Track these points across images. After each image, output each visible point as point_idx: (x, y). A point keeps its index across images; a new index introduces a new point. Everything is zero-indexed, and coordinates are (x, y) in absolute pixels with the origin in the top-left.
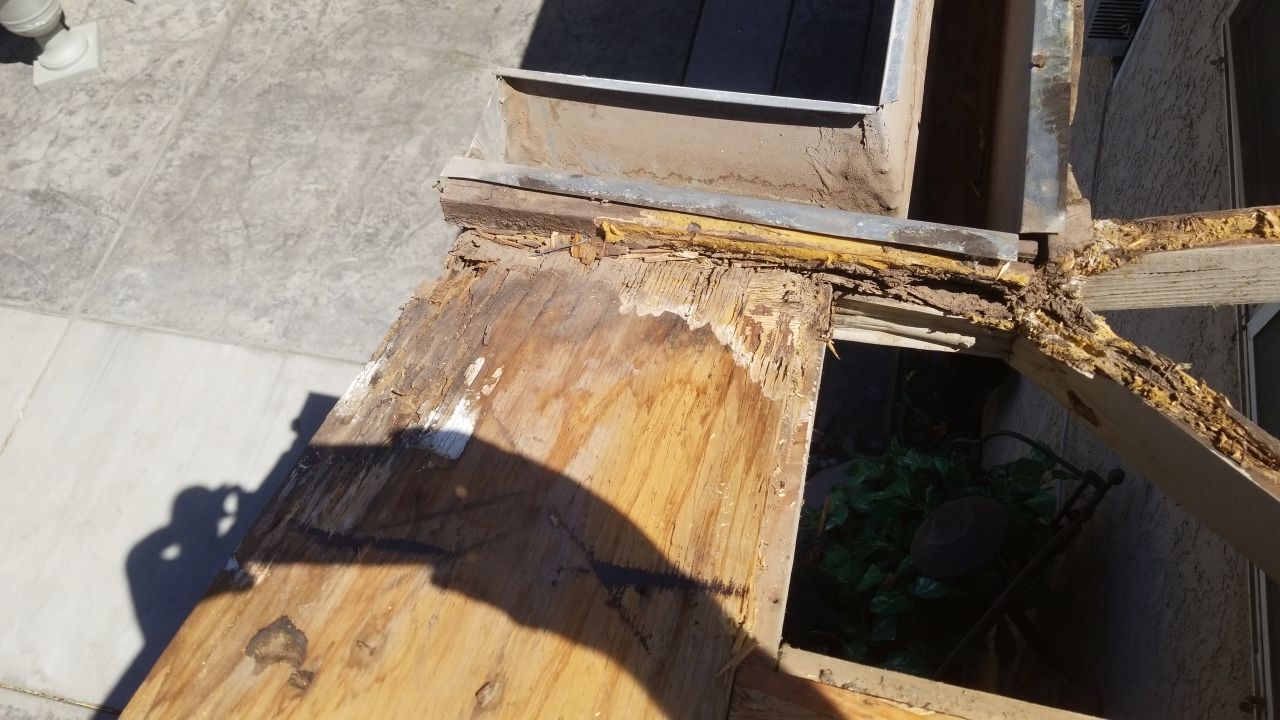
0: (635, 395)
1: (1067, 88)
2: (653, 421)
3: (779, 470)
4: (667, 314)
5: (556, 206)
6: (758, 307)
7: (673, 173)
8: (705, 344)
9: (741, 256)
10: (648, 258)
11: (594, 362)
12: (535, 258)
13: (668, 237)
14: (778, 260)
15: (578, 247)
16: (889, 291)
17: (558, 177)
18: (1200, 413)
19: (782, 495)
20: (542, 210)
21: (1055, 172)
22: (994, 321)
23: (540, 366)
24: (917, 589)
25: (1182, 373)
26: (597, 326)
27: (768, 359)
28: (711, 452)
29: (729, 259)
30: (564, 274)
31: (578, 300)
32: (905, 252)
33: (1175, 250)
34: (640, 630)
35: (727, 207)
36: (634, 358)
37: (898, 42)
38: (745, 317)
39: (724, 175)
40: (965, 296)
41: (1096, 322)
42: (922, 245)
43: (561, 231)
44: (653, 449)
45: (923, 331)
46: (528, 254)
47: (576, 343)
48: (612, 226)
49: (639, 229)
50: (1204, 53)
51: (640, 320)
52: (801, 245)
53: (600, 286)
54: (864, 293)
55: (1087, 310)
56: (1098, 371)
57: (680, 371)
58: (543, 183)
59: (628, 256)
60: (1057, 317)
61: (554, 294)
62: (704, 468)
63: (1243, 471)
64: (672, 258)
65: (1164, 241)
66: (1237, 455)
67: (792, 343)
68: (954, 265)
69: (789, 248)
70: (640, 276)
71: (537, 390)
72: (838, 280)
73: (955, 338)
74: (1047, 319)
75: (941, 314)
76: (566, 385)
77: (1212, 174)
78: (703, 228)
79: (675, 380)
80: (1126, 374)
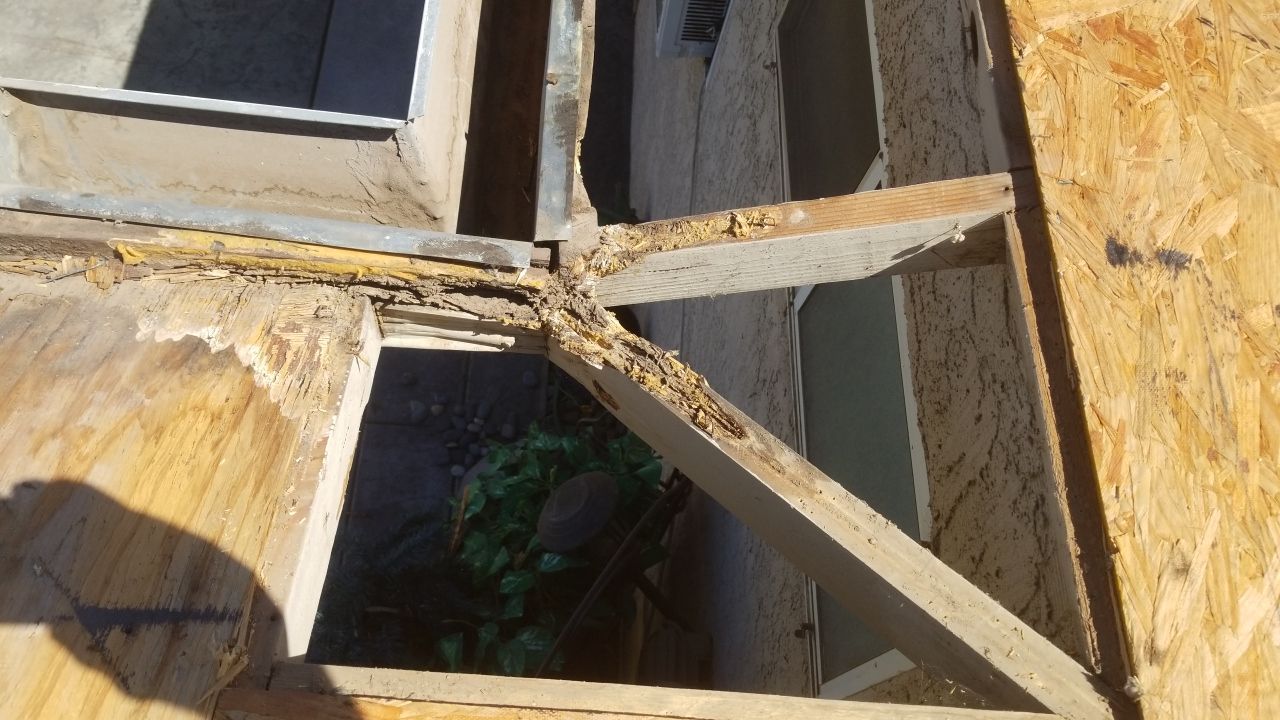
0: (143, 427)
1: (575, 104)
2: (160, 453)
3: (292, 488)
4: (188, 338)
5: (64, 229)
6: (288, 324)
7: (215, 186)
8: (226, 367)
9: (273, 272)
10: (173, 278)
11: (100, 396)
12: (45, 286)
13: (194, 257)
14: (311, 275)
15: (94, 270)
16: (424, 299)
17: (65, 198)
18: (683, 394)
19: (293, 513)
20: (47, 233)
21: (564, 183)
22: (523, 322)
23: (37, 405)
24: (543, 565)
25: (673, 360)
26: (109, 356)
27: (290, 378)
28: (219, 478)
29: (263, 276)
30: (76, 301)
31: (90, 329)
32: (431, 262)
33: (668, 250)
34: (122, 670)
35: (252, 223)
36: (146, 388)
37: (425, 57)
38: (274, 335)
39: (268, 187)
40: (495, 300)
41: (608, 318)
42: (444, 256)
43: (73, 254)
44: (156, 483)
45: (469, 334)
46: (39, 280)
47: (82, 376)
48: (129, 248)
49: (159, 250)
50: (763, 58)
51: (158, 346)
52: (329, 260)
53: (117, 312)
54: (401, 303)
55: (600, 308)
56: (606, 362)
57: (196, 397)
58: (47, 204)
59: (153, 277)
60: (577, 316)
61: (63, 324)
62: (210, 496)
63: (713, 442)
64: (202, 277)
65: (660, 243)
66: (710, 428)
67: (319, 359)
68: (477, 273)
69: (319, 264)
70: (164, 299)
71: (31, 431)
72: (374, 291)
73: (497, 338)
74: (569, 317)
75: (476, 318)
76: (65, 424)
77: (768, 168)
78: (227, 246)
79: (189, 406)
80: (628, 364)
